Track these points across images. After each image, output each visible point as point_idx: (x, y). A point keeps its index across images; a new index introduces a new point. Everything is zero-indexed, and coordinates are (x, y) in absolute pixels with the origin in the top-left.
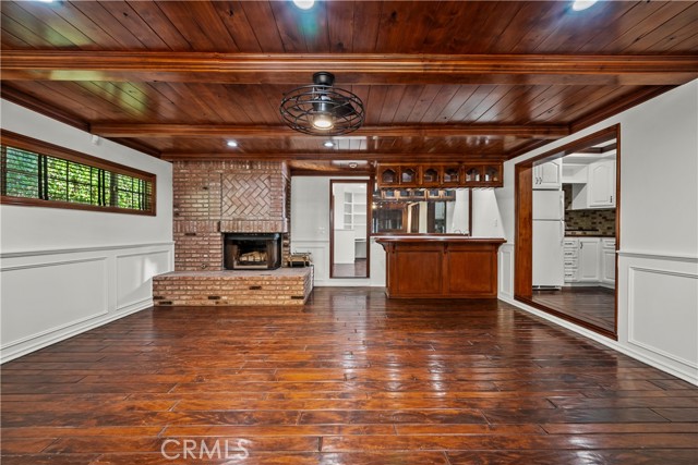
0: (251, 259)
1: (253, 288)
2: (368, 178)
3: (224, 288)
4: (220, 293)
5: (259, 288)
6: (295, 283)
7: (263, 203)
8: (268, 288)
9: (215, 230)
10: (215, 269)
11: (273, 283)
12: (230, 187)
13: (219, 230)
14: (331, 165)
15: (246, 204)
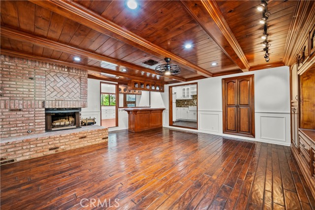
0: (62, 124)
1: (82, 138)
2: (117, 83)
3: (62, 141)
4: (58, 145)
5: (85, 137)
6: (104, 131)
7: (76, 92)
8: (90, 136)
9: (40, 106)
10: (40, 132)
11: (93, 133)
12: (53, 80)
13: (43, 106)
14: (100, 74)
15: (65, 91)
